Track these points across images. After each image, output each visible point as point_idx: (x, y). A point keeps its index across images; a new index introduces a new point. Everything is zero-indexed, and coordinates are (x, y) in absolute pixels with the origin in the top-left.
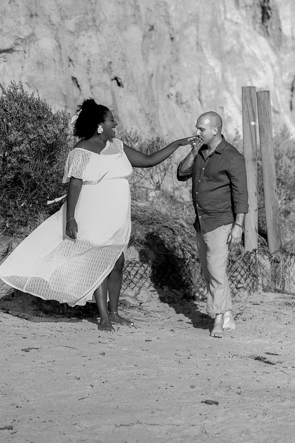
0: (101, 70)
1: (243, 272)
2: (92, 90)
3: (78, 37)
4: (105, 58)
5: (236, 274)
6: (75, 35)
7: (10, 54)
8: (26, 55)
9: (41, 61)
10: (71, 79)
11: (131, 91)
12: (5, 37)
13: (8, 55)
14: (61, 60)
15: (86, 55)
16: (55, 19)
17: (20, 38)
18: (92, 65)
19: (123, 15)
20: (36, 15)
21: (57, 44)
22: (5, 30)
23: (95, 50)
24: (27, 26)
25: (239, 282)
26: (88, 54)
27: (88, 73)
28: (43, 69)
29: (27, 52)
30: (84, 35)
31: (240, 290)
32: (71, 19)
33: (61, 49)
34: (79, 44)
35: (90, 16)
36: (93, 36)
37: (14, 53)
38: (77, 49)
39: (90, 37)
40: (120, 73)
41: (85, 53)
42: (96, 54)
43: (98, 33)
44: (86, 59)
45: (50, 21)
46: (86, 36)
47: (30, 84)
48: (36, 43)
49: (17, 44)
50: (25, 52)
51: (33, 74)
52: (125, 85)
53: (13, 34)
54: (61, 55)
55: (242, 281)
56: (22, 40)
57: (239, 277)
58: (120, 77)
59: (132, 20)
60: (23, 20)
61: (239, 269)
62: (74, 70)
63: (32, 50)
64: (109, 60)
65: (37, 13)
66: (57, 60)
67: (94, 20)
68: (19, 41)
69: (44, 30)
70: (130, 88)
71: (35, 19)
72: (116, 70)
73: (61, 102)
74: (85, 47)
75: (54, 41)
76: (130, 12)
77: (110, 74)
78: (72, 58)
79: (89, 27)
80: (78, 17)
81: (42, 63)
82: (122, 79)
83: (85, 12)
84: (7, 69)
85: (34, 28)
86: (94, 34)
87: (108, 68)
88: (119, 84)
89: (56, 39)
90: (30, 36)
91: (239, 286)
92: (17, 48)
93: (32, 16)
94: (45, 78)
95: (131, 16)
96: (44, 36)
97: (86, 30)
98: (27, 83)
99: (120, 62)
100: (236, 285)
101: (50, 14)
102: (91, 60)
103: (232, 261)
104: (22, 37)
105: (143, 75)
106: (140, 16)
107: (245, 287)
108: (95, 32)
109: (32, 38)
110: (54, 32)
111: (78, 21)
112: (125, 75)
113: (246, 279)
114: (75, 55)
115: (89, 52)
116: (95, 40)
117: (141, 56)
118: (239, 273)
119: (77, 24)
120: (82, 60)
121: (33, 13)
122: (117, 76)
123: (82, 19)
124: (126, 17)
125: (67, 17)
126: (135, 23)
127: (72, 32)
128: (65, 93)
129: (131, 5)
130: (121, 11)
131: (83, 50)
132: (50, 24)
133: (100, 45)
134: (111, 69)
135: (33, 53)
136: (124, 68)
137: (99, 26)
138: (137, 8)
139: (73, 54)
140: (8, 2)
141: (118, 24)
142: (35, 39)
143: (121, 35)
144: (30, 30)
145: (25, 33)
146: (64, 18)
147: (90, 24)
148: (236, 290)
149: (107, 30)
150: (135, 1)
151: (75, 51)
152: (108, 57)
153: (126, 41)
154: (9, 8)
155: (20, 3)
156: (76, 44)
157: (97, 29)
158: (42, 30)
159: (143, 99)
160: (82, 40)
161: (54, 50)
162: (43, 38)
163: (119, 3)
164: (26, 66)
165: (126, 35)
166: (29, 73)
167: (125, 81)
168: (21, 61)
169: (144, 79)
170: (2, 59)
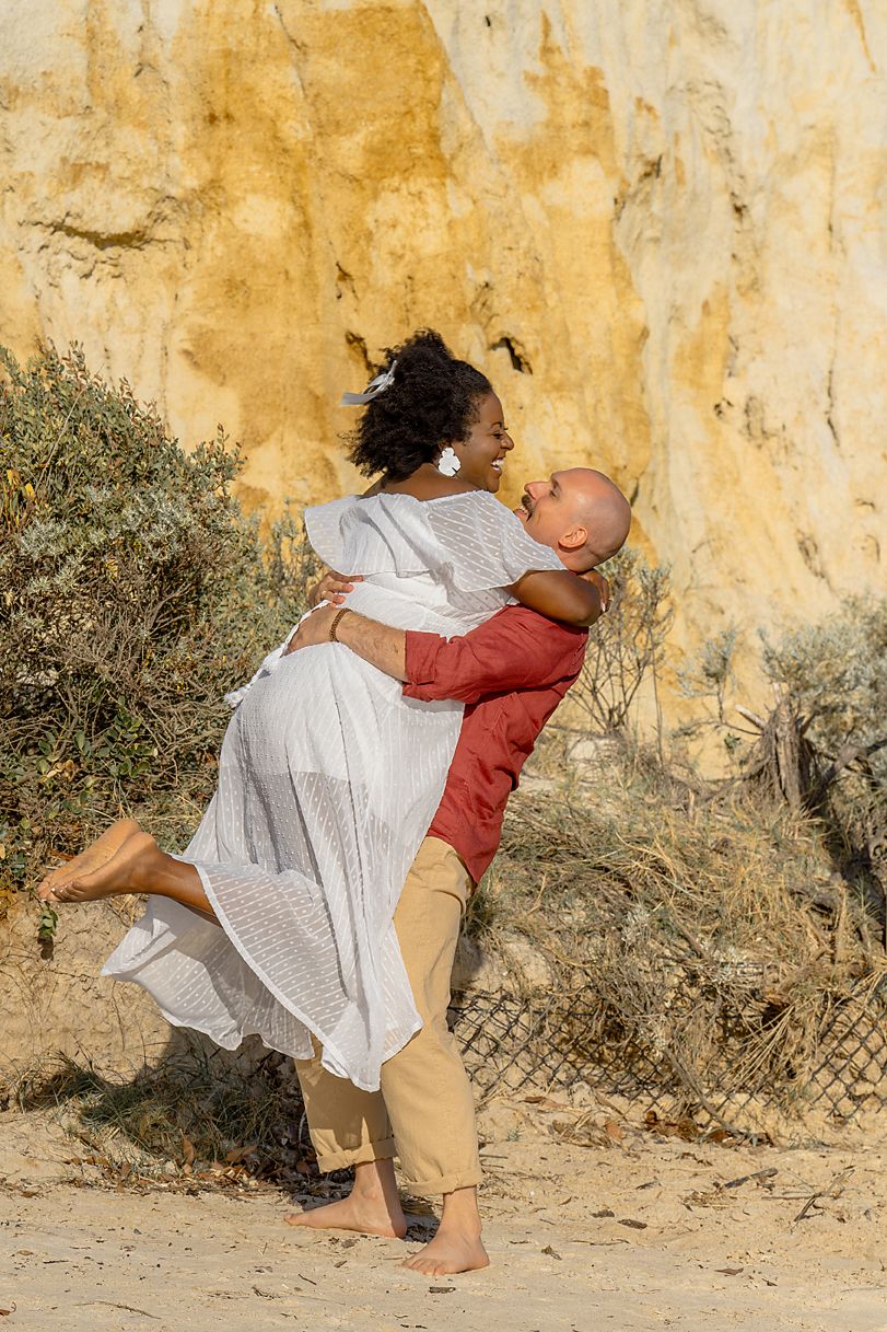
0: (452, 312)
3: (375, 196)
4: (469, 268)
5: (850, 1046)
6: (361, 188)
7: (135, 251)
8: (191, 256)
9: (238, 278)
10: (342, 340)
11: (558, 388)
12: (119, 192)
13: (128, 255)
14: (310, 273)
15: (401, 257)
16: (296, 130)
17: (170, 197)
18: (421, 295)
19: (547, 125)
20: (228, 117)
21: (298, 219)
22: (118, 169)
23: (432, 242)
24: (195, 154)
25: (861, 1077)
26: (409, 257)
27: (406, 321)
28: (246, 307)
29: (194, 243)
30: (396, 190)
31: (866, 1105)
32: (351, 131)
33: (310, 236)
34: (376, 221)
35: (420, 124)
36: (430, 193)
37: (147, 247)
38: (369, 236)
39: (419, 195)
40: (522, 324)
41: (400, 251)
42: (435, 257)
43: (448, 181)
44: (401, 272)
45: (276, 138)
46: (404, 192)
47: (199, 358)
48: (225, 213)
49: (160, 218)
50: (187, 247)
51: (210, 322)
52: (538, 364)
53: (145, 182)
54: (310, 255)
56: (179, 204)
57: (861, 1058)
58: (520, 337)
59: (575, 139)
60: (180, 133)
61: (862, 1030)
62: (356, 311)
63: (210, 237)
64: (483, 277)
65: (232, 109)
66: (295, 272)
67: (434, 138)
68: (166, 208)
69: (254, 168)
70: (556, 375)
71: (222, 130)
72: (508, 311)
73: (302, 422)
74: (400, 231)
75: (290, 210)
76: (571, 112)
77: (485, 327)
78: (350, 269)
79: (414, 161)
80: (377, 125)
81: (243, 282)
82: (528, 345)
83: (403, 109)
84: (122, 302)
85: (220, 162)
86: (432, 185)
87: (479, 306)
88: (518, 363)
89: (293, 201)
90: (202, 191)
91: (861, 1089)
92: (160, 232)
93: (212, 119)
94: (253, 336)
95: (573, 125)
96: (254, 191)
97: (405, 173)
98: (187, 353)
99: (522, 283)
100: (847, 1088)
101: (278, 115)
102: (418, 276)
103: (836, 999)
104: (175, 191)
105: (609, 331)
106: (609, 129)
108: (435, 180)
109: (211, 197)
110: (290, 177)
111: (377, 138)
112: (537, 332)
114: (363, 259)
115: (413, 250)
116: (434, 208)
117: (605, 268)
118: (863, 1041)
119: (371, 150)
120: (386, 275)
121: (219, 110)
122: (511, 332)
123: (390, 135)
124: (554, 127)
125: (338, 125)
126: (589, 151)
127: (354, 179)
128: (319, 391)
129: (575, 87)
130: (540, 109)
131: (393, 239)
132: (276, 149)
133: (450, 225)
134: (490, 308)
135: (213, 248)
136: (534, 307)
137: (453, 157)
138: (599, 98)
139: (354, 256)
140: (132, 71)
141: (529, 152)
142: (220, 200)
143: (534, 191)
144: (207, 170)
145: (189, 179)
146: (326, 128)
147: (420, 150)
148: (846, 1106)
149: (481, 172)
150: (594, 74)
151: (362, 242)
152: (478, 265)
153: (552, 213)
154: (134, 92)
155: (174, 76)
156: (369, 220)
157: (444, 169)
158: (246, 169)
159: (605, 416)
160: (390, 205)
161: (288, 239)
162: (251, 198)
163: (533, 80)
164: (188, 294)
165: (554, 191)
166: (197, 319)
167: (537, 351)
168: (171, 276)
169: (610, 345)
170: (108, 268)
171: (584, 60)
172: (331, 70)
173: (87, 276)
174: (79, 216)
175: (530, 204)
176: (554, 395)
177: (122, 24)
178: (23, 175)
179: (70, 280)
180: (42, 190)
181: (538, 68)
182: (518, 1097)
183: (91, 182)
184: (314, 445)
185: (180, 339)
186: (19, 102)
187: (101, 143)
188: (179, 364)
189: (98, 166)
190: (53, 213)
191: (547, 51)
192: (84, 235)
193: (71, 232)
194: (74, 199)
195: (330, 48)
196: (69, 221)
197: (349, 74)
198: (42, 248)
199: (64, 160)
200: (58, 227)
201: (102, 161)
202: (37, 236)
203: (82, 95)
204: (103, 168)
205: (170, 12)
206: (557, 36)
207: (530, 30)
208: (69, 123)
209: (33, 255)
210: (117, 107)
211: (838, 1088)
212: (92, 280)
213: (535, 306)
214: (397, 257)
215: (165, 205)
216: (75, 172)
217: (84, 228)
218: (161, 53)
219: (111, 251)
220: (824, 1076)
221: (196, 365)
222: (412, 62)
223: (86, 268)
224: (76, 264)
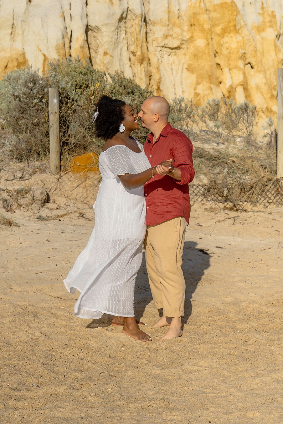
0: (237, 58)
1: (273, 192)
2: (231, 72)
3: (223, 37)
4: (240, 50)
6: (220, 36)
7: (179, 50)
8: (188, 50)
9: (196, 54)
10: (215, 65)
11: (259, 71)
12: (175, 40)
13: (177, 51)
14: (209, 52)
15: (228, 48)
16: (207, 26)
17: (184, 40)
18: (232, 56)
19: (262, 22)
20: (194, 25)
21: (207, 43)
22: (174, 35)
23: (234, 45)
24: (188, 32)
25: (270, 199)
26: (230, 48)
27: (228, 60)
28: (198, 59)
29: (189, 48)
30: (227, 36)
31: (271, 204)
32: (219, 26)
33: (209, 46)
34: (223, 42)
35: (232, 24)
36: (234, 36)
37: (181, 49)
38: (222, 45)
39: (232, 37)
40: (253, 60)
41: (228, 47)
42: (234, 48)
43: (237, 34)
44: (228, 51)
45: (203, 28)
46: (229, 36)
47: (189, 69)
48: (194, 42)
49: (183, 44)
50: (188, 49)
51: (191, 62)
52: (255, 67)
53: (179, 38)
54: (209, 49)
55: (272, 198)
56: (186, 41)
57: (270, 195)
58: (252, 62)
59: (268, 24)
60: (186, 28)
61: (270, 190)
62: (219, 59)
63: (191, 47)
64: (243, 51)
65: (195, 23)
66: (207, 52)
67: (235, 26)
68: (184, 42)
69: (199, 34)
70: (259, 69)
71: (193, 27)
72: (250, 57)
73: (207, 80)
74: (228, 43)
75: (205, 41)
76: (268, 19)
77: (245, 61)
78: (218, 51)
79: (231, 30)
80: (224, 24)
81: (197, 55)
82: (253, 64)
83: (229, 21)
84: (176, 60)
85: (193, 33)
86: (234, 35)
87: (243, 57)
88: (252, 67)
89: (206, 39)
90: (190, 39)
91: (270, 201)
92: (183, 46)
93: (191, 25)
94: (199, 65)
95: (268, 22)
96: (199, 38)
97: (229, 33)
98: (187, 68)
99: (253, 52)
100: (267, 201)
101: (203, 23)
102: (231, 52)
103: (264, 185)
104: (185, 39)
105: (273, 60)
106: (276, 22)
107: (275, 202)
108: (235, 34)
109: (192, 39)
110: (205, 35)
111: (224, 27)
112: (256, 61)
113: (275, 197)
114: (220, 49)
115: (231, 47)
116: (234, 39)
117: (273, 48)
118: (270, 193)
119: (222, 29)
120: (225, 52)
121: (192, 24)
122: (250, 61)
123: (226, 26)
124: (264, 22)
125: (216, 25)
126: (271, 26)
127: (219, 35)
128: (210, 74)
129: (268, 14)
130: (261, 19)
131: (227, 45)
132: (203, 30)
133: (237, 42)
134: (246, 57)
135: (192, 49)
136: (255, 57)
137: (239, 30)
138: (274, 16)
139: (219, 49)
140: (177, 17)
141: (258, 27)
142: (193, 40)
143: (259, 34)
144: (190, 35)
145: (187, 36)
146: (214, 25)
147: (232, 28)
148: (267, 204)
149: (245, 32)
150: (273, 12)
151: (220, 46)
152: (242, 49)
153: (262, 39)
154: (177, 21)
155: (185, 18)
156: (222, 42)
157: (237, 31)
158: (197, 34)
159: (272, 76)
160: (226, 39)
161: (205, 46)
162: (199, 40)
163: (259, 14)
164: (187, 57)
165: (264, 34)
166: (189, 62)
167: (255, 65)
168: (185, 54)
169: (273, 63)
170: (173, 54)
171: (271, 9)
172: (215, 15)
173: (170, 55)
174: (167, 44)
175: (258, 37)
176: (259, 73)
177: (175, 9)
178: (156, 38)
179: (166, 56)
180: (160, 40)
181: (261, 11)
182: (200, 203)
183: (169, 38)
184: (209, 84)
185: (186, 66)
186: (156, 25)
187: (171, 31)
188: (185, 70)
189: (171, 35)
190: (162, 44)
191: (263, 8)
192: (168, 48)
193: (166, 47)
194: (166, 41)
195: (215, 11)
196: (165, 46)
197: (218, 15)
198: (160, 51)
199: (164, 35)
200: (163, 47)
201: (171, 34)
202: (159, 49)
203: (167, 23)
204: (172, 35)
205: (184, 7)
206: (265, 5)
207: (259, 5)
208: (164, 28)
209: (159, 52)
210: (174, 24)
211: (265, 201)
212: (171, 56)
213: (255, 56)
214: (227, 49)
215: (183, 42)
216: (166, 37)
217: (168, 47)
218: (182, 13)
219: (174, 50)
220: (263, 199)
221: (188, 70)
222: (230, 12)
223: (169, 54)
224: (167, 53)
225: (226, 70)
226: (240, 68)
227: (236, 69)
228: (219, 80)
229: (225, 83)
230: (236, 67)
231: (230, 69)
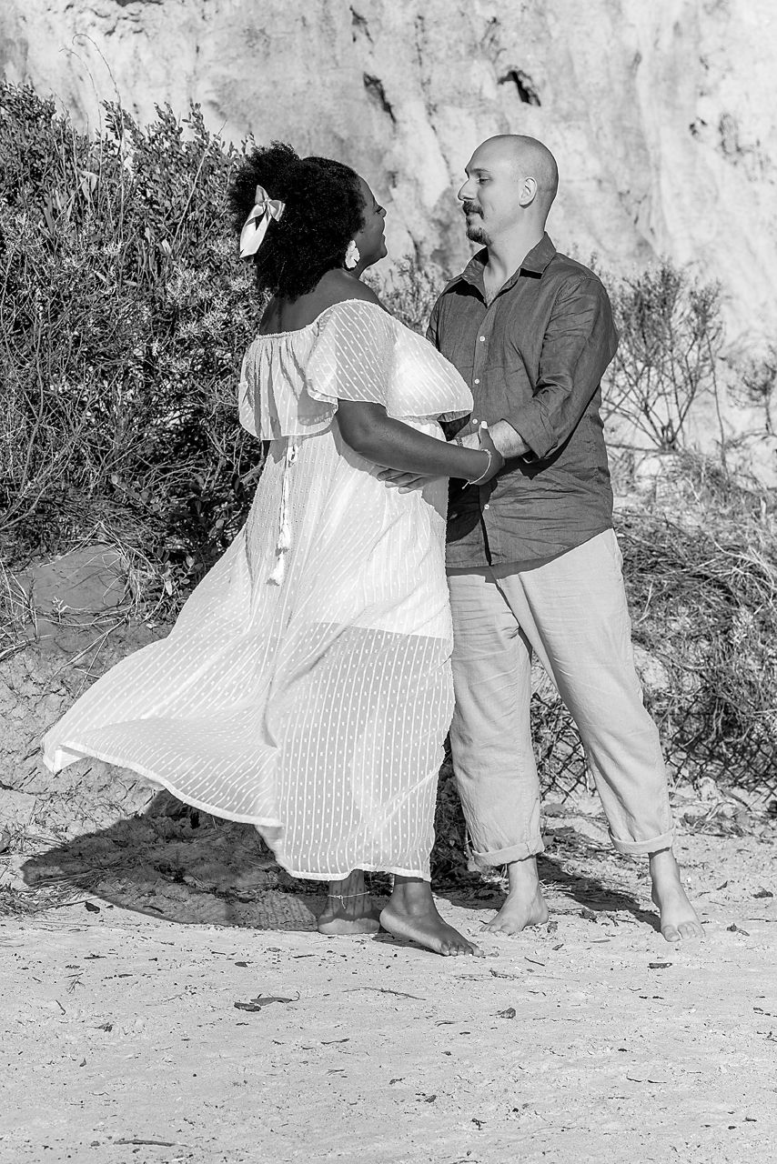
0: (463, 49)
2: (435, 120)
4: (477, 5)
7: (155, 6)
9: (258, 28)
10: (362, 83)
11: (566, 118)
13: (148, 10)
14: (327, 18)
18: (431, 34)
27: (419, 61)
28: (267, 55)
37: (166, 2)
40: (529, 57)
44: (411, 12)
47: (225, 108)
51: (232, 72)
52: (545, 95)
54: (326, 1)
58: (527, 71)
62: (371, 53)
64: (490, 13)
66: (312, 19)
70: (564, 105)
72: (514, 45)
77: (494, 62)
78: (362, 13)
81: (263, 31)
82: (536, 77)
84: (146, 57)
87: (487, 41)
88: (525, 95)
94: (275, 83)
98: (215, 105)
99: (527, 16)
102: (428, 16)
105: (606, 58)
112: (544, 64)
114: (375, 2)
122: (518, 66)
128: (344, 134)
134: (498, 43)
136: (539, 40)
152: (485, 2)
159: (607, 142)
164: (209, 45)
166: (219, 70)
167: (544, 83)
168: (191, 29)
169: (608, 72)
170: (129, 24)
173: (110, 33)
176: (563, 125)
179: (95, 38)
185: (204, 90)
198: (67, 7)
209: (61, 15)
212: (115, 37)
213: (540, 38)
219: (132, 7)
221: (222, 115)
223: (110, 25)
224: (100, 21)
225: (411, 110)
226: (482, 100)
227: (460, 105)
228: (388, 164)
229: (417, 184)
230: (461, 97)
231: (432, 109)
